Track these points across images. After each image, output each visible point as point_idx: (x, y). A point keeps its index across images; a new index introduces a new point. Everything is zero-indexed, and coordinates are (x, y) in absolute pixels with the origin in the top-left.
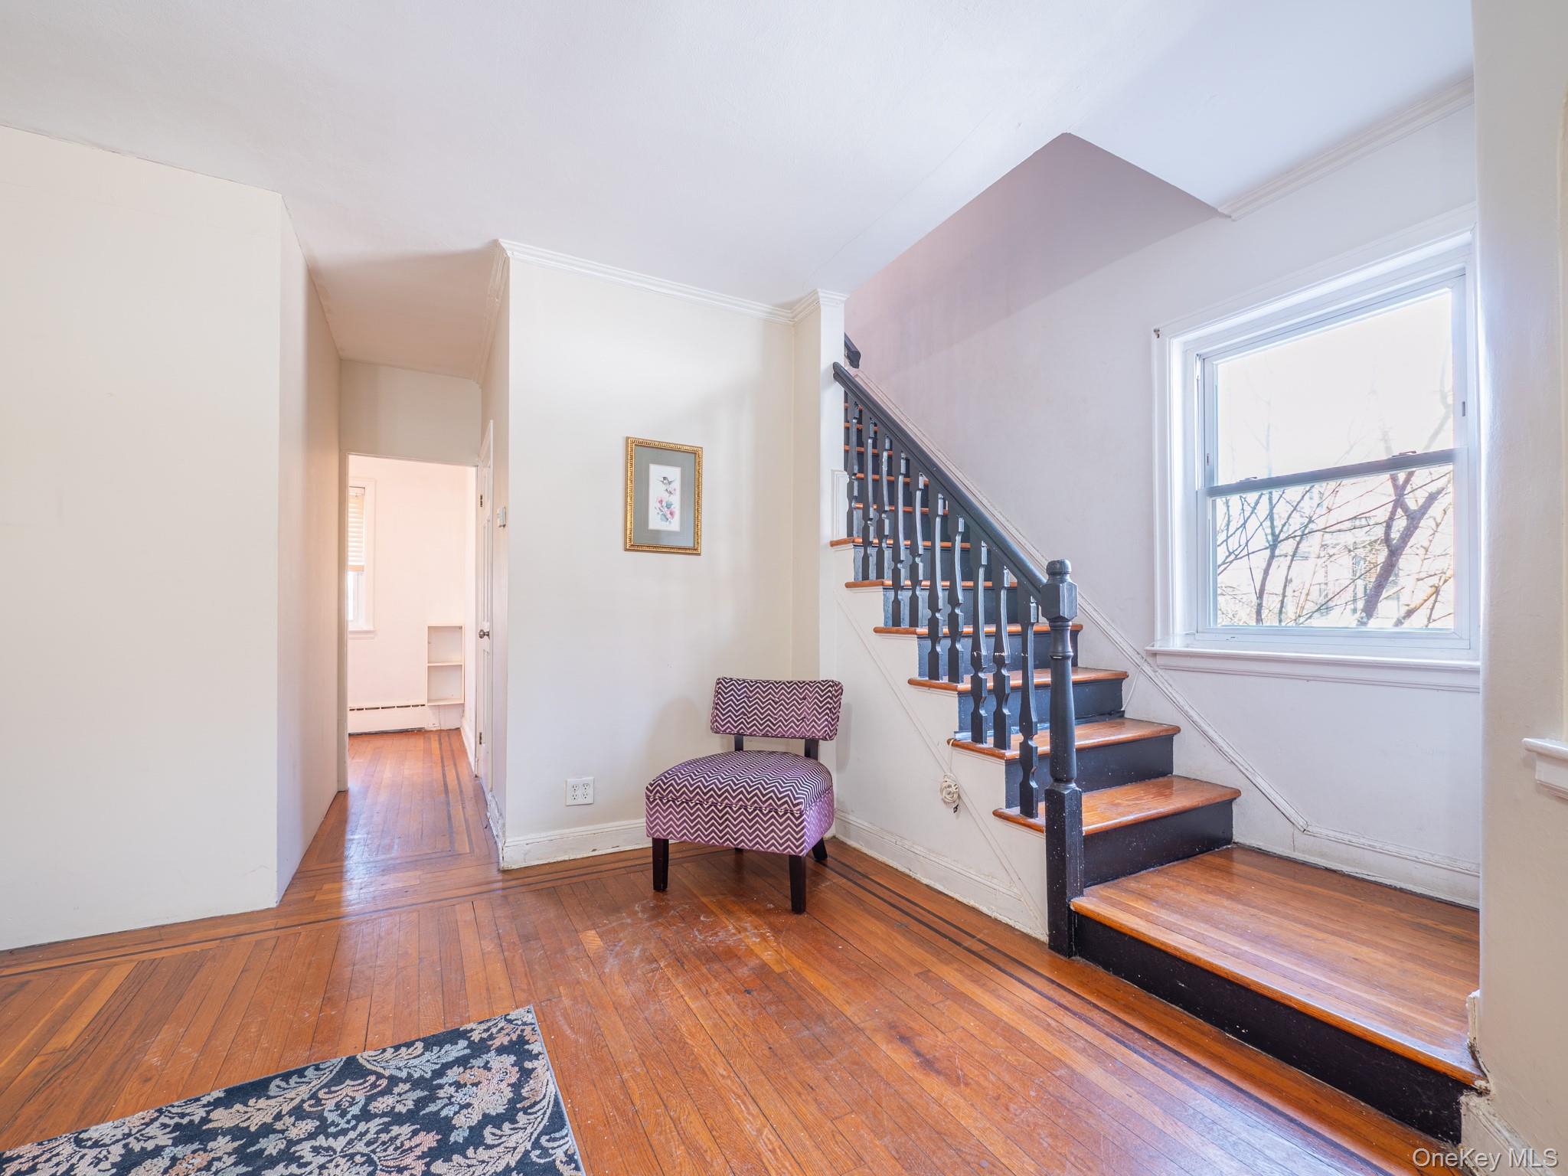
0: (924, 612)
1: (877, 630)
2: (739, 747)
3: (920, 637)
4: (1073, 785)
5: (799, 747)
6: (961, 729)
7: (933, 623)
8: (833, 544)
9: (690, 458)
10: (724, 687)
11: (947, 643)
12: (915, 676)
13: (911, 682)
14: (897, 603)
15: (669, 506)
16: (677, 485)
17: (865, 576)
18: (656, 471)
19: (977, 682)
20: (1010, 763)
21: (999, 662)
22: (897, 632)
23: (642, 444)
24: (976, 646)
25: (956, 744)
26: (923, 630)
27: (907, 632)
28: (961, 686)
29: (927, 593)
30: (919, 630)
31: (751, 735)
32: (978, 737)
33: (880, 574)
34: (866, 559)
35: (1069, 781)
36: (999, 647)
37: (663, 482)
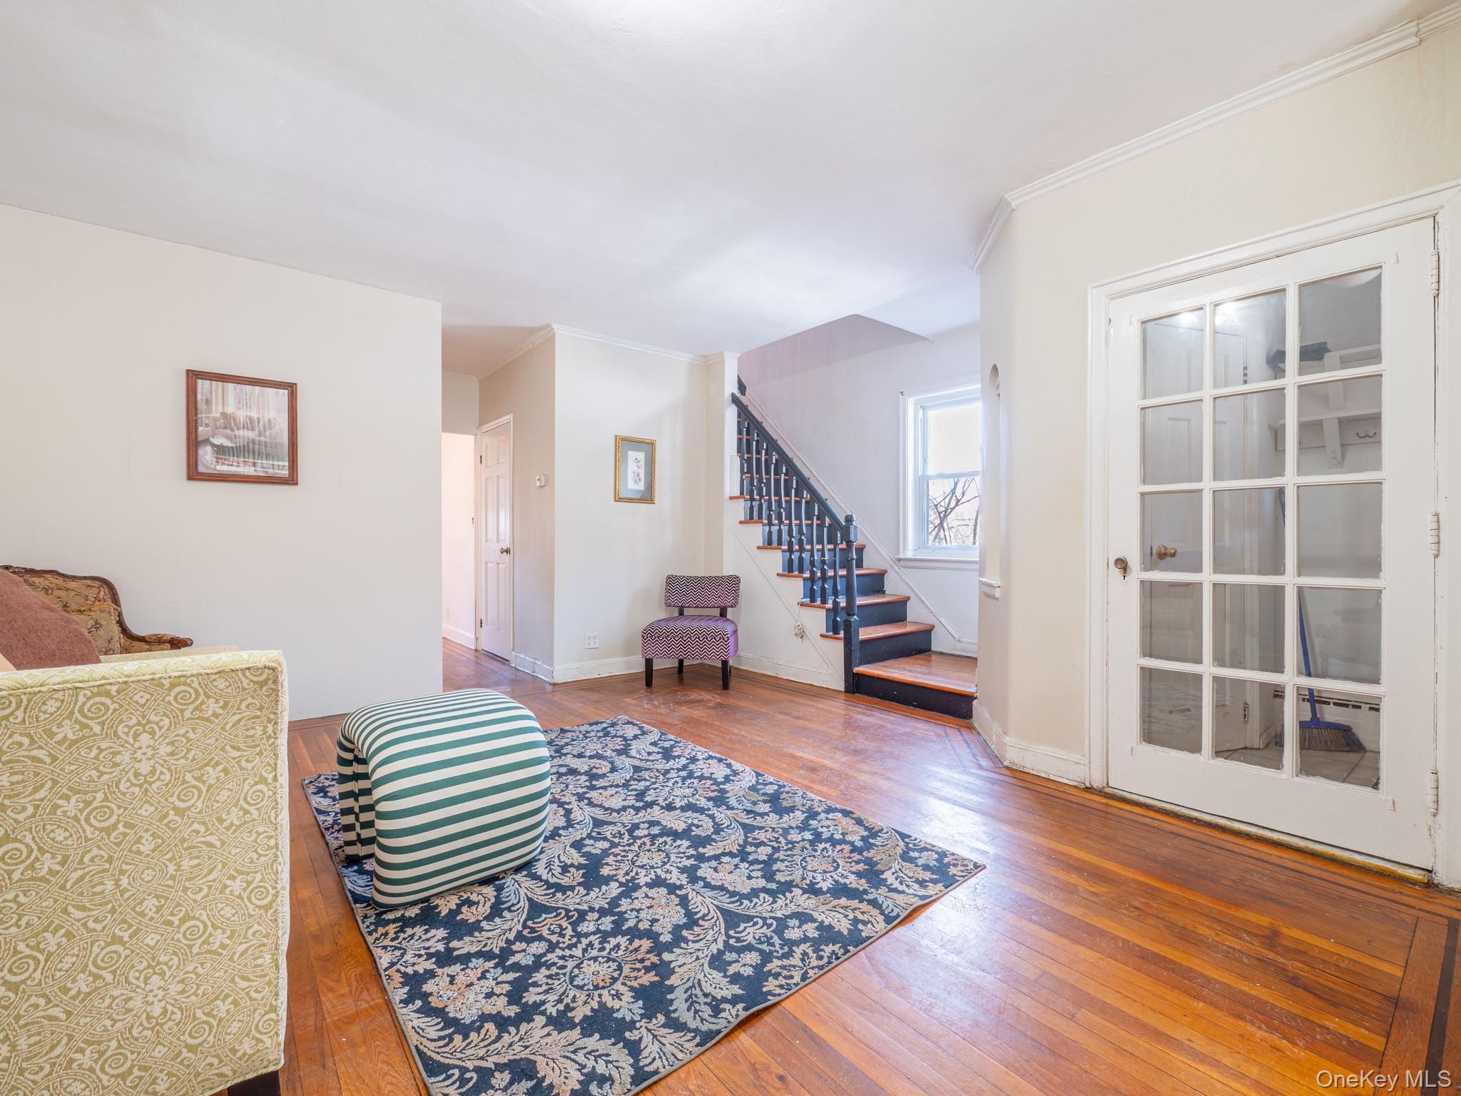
0: (785, 537)
1: (758, 548)
2: (681, 613)
3: (783, 551)
4: (855, 617)
5: (717, 612)
6: (804, 597)
7: (790, 544)
8: (731, 498)
9: (649, 447)
10: (671, 581)
11: (798, 554)
12: (781, 572)
13: (778, 575)
14: (770, 533)
15: (638, 475)
16: (642, 463)
17: (751, 517)
18: (632, 455)
19: (813, 573)
20: (828, 610)
21: (823, 562)
22: (771, 548)
23: (624, 439)
24: (812, 555)
25: (802, 605)
26: (785, 547)
27: (776, 548)
28: (805, 575)
29: (787, 527)
30: (783, 547)
31: (688, 607)
32: (813, 600)
33: (760, 517)
34: (752, 508)
35: (853, 615)
36: (823, 555)
37: (635, 459)
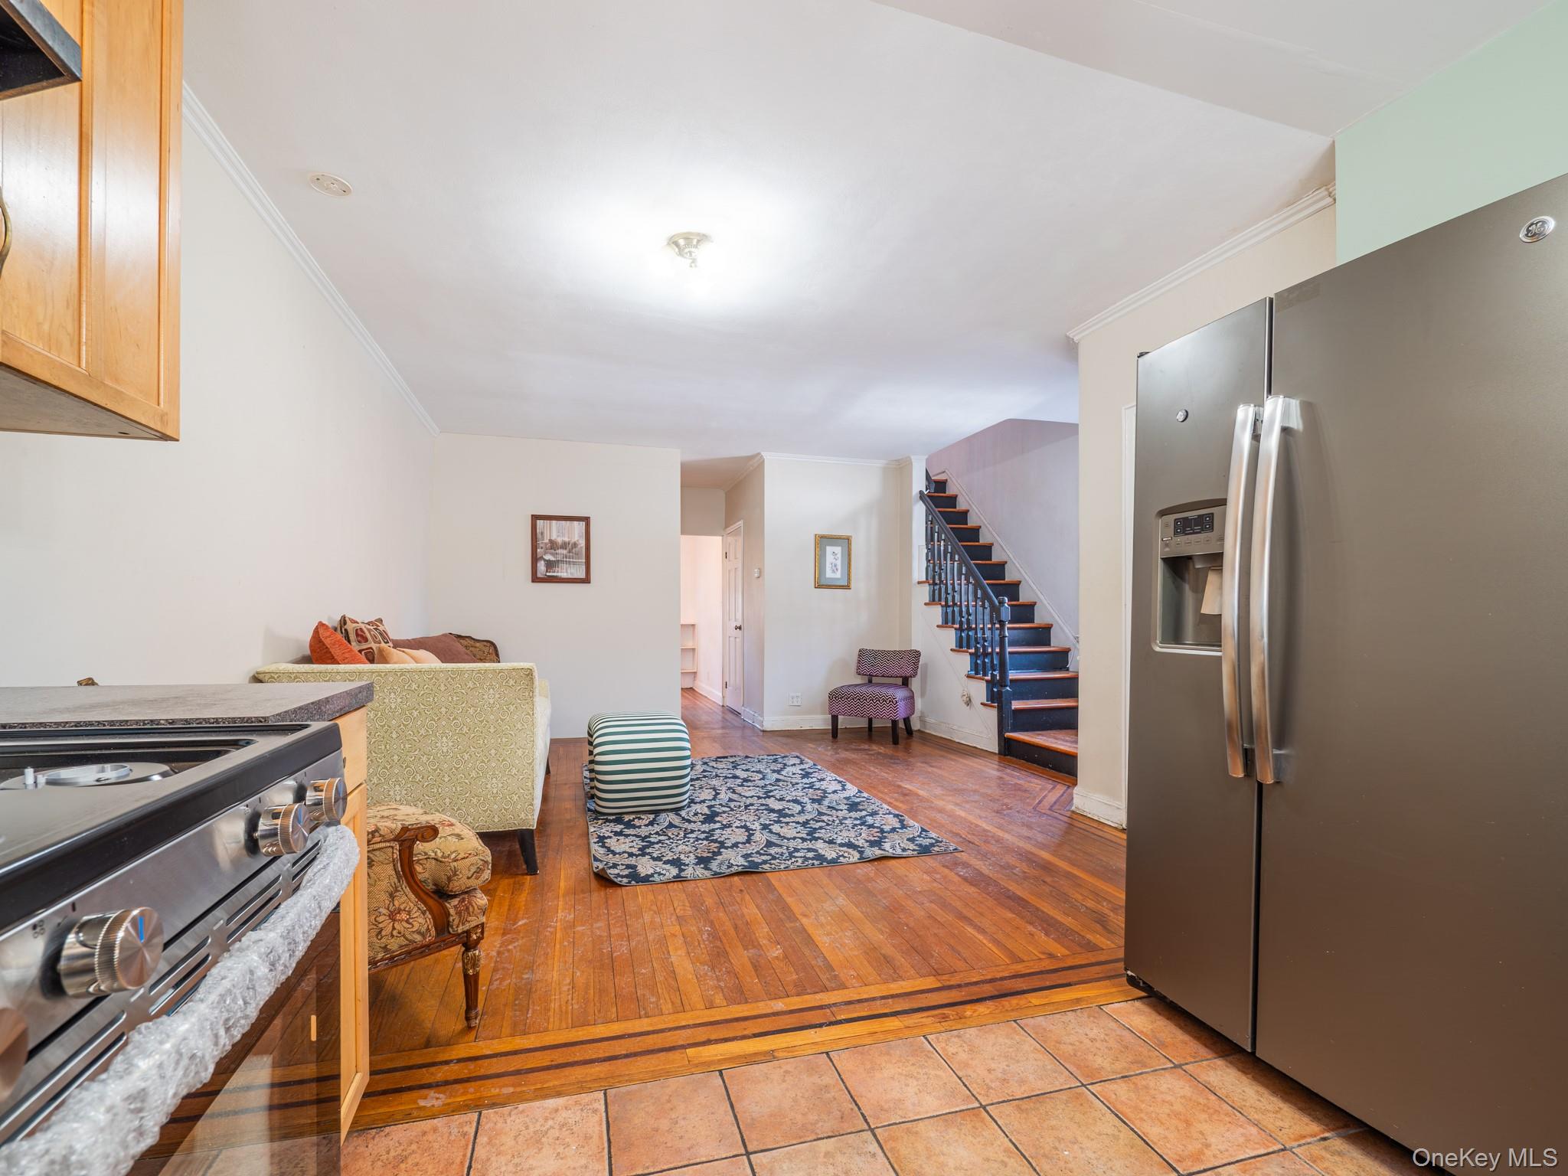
0: (957, 618)
1: (938, 626)
2: (870, 681)
3: (956, 629)
4: (1008, 688)
5: (899, 681)
6: (971, 670)
7: (961, 623)
8: (919, 583)
9: (846, 541)
10: (863, 653)
12: (954, 648)
13: (951, 650)
14: (947, 612)
15: (835, 566)
16: (839, 555)
17: (934, 600)
18: (829, 549)
19: (977, 649)
20: (987, 681)
21: (985, 640)
22: (946, 627)
23: (823, 537)
24: (976, 633)
25: (968, 676)
26: (957, 626)
27: (950, 627)
28: (970, 651)
29: (958, 608)
30: (955, 626)
31: (876, 676)
32: (977, 673)
33: (940, 600)
34: (934, 591)
35: (1007, 686)
36: (984, 633)
37: (833, 555)
